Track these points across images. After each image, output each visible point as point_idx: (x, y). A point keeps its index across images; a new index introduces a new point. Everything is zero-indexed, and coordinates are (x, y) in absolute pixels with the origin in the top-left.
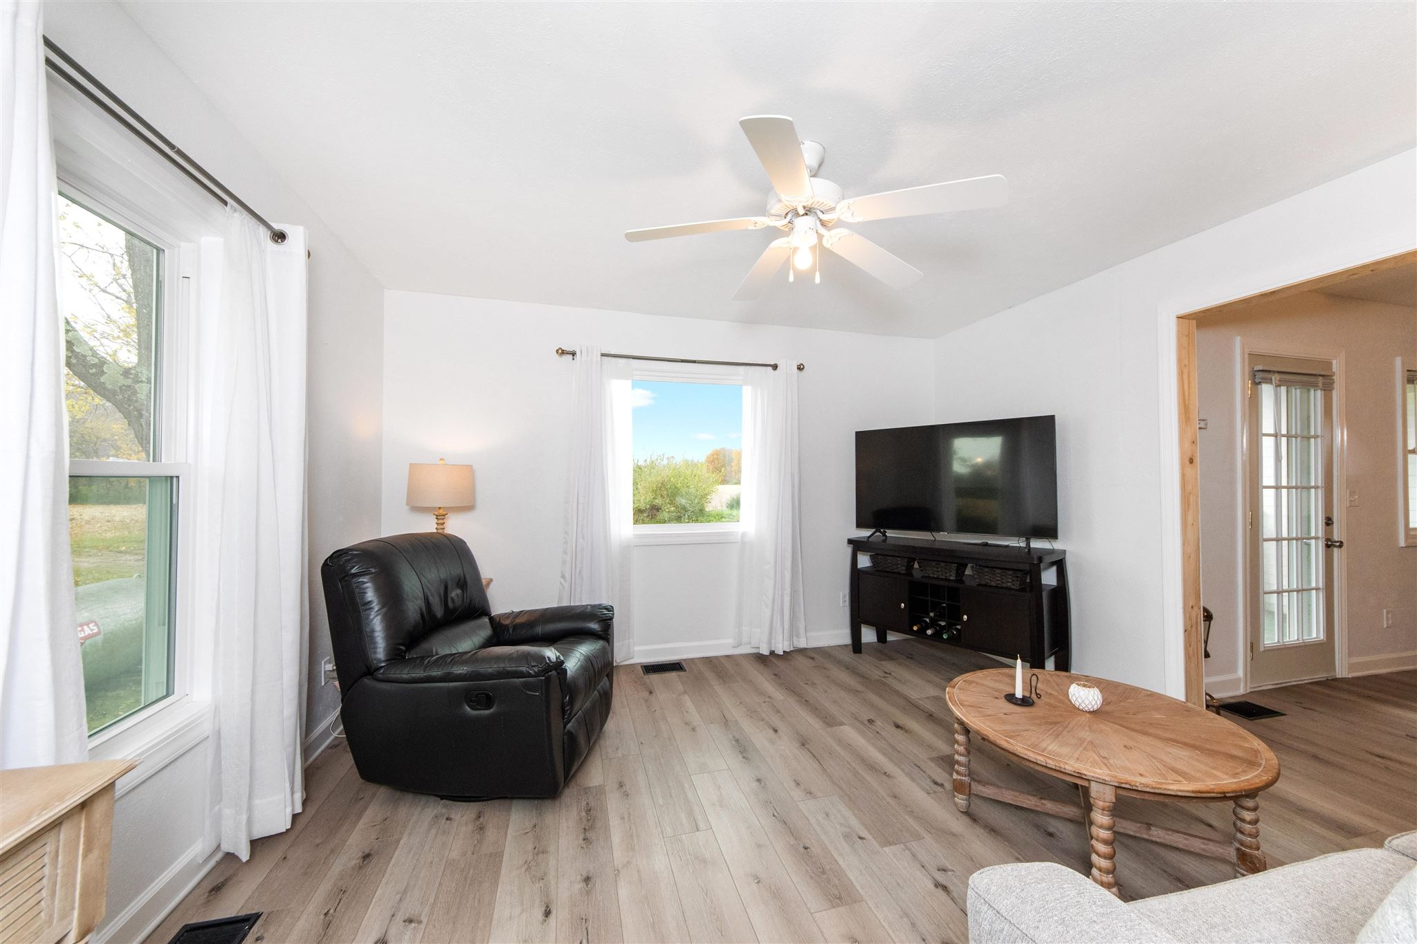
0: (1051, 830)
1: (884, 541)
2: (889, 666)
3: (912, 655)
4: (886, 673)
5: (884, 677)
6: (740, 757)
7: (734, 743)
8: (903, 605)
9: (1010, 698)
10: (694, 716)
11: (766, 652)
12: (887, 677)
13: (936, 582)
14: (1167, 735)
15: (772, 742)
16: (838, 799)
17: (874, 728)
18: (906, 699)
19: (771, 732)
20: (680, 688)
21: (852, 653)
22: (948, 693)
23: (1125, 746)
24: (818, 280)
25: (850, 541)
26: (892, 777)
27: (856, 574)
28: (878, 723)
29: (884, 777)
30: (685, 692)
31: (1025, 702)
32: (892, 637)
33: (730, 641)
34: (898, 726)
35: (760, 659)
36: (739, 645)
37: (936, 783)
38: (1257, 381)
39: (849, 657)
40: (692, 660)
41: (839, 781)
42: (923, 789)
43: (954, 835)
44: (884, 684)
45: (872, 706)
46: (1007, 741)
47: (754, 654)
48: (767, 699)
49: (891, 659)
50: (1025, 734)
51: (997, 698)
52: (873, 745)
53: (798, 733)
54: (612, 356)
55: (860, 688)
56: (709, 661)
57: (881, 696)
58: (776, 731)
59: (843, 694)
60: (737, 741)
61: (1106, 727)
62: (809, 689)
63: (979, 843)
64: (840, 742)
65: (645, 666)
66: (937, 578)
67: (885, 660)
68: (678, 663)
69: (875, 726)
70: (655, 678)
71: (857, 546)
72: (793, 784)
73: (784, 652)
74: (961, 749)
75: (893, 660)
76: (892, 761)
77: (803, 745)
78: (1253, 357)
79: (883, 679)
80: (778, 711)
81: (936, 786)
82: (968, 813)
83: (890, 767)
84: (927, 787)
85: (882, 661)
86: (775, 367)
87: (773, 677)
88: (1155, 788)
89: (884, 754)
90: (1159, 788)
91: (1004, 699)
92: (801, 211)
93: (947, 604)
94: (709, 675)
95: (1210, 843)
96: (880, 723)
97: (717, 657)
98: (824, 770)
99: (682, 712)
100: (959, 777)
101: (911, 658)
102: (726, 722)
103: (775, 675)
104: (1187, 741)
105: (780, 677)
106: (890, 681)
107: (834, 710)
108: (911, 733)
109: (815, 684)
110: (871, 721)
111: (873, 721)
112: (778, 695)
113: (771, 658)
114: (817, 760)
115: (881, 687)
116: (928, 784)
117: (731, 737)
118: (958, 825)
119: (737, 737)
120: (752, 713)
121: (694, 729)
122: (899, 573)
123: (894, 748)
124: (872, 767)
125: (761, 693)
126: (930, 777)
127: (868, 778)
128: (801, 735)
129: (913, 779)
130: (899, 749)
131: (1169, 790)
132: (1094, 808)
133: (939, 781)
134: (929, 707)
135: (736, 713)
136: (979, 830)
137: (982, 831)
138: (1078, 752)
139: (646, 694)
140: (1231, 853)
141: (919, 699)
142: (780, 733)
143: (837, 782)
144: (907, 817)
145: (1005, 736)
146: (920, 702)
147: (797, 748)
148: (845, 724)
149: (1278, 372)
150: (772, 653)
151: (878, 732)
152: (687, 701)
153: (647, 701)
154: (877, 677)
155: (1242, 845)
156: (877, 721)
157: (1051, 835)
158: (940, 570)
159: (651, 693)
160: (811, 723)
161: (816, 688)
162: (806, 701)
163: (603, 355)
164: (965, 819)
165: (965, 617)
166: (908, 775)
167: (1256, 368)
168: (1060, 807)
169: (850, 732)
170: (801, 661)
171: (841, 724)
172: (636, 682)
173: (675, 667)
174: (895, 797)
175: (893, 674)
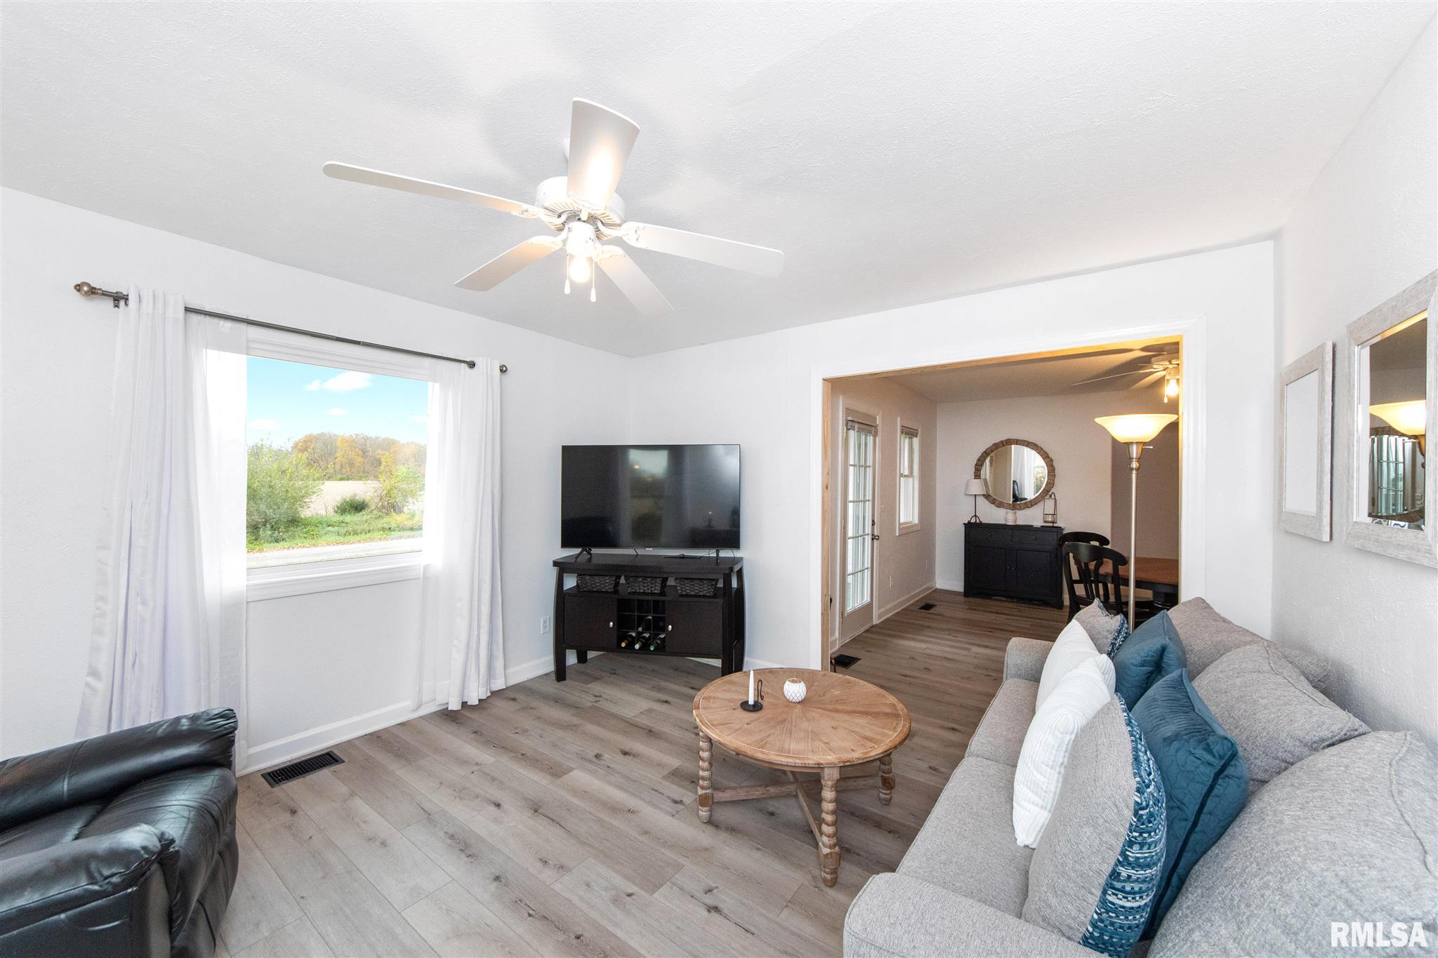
0: (771, 809)
1: (590, 560)
2: (596, 687)
3: (614, 670)
4: (596, 696)
5: (596, 701)
6: (463, 856)
7: (449, 841)
8: (611, 623)
9: (745, 705)
10: (377, 823)
11: (455, 706)
12: (599, 701)
13: (641, 598)
14: (849, 708)
15: (496, 821)
16: (593, 861)
17: (603, 762)
18: (623, 719)
19: (493, 808)
20: (343, 789)
21: (556, 682)
22: (697, 716)
23: (833, 727)
24: (593, 298)
25: (556, 564)
26: (636, 812)
27: (561, 595)
28: (606, 756)
29: (629, 815)
30: (353, 794)
31: (757, 707)
32: (591, 655)
33: (408, 703)
34: (625, 753)
35: (447, 716)
36: (419, 707)
37: (676, 802)
38: (849, 427)
39: (553, 687)
40: (349, 742)
41: (588, 839)
42: (667, 813)
43: (706, 850)
44: (599, 709)
45: (596, 739)
46: (761, 752)
47: (439, 711)
48: (476, 768)
49: (596, 679)
50: (770, 739)
51: (734, 709)
52: (610, 783)
53: (526, 799)
54: (205, 314)
55: (576, 720)
56: (377, 738)
57: (599, 725)
58: (498, 805)
59: (560, 733)
60: (452, 837)
61: (815, 714)
62: (522, 739)
63: (727, 848)
64: (575, 792)
65: (269, 774)
66: (644, 593)
67: (591, 682)
68: (328, 754)
69: (605, 760)
70: (293, 787)
71: (562, 567)
72: (539, 864)
73: (480, 700)
74: (705, 765)
75: (599, 679)
76: (632, 794)
77: (536, 811)
78: (848, 411)
79: (595, 704)
80: (493, 779)
81: (676, 805)
82: (711, 822)
83: (633, 802)
84: (672, 811)
85: (587, 684)
86: (472, 365)
87: (473, 736)
88: (863, 759)
89: (622, 789)
90: (866, 758)
91: (740, 710)
92: (584, 216)
93: (653, 617)
94: (381, 757)
95: (868, 778)
96: (607, 756)
97: (386, 730)
98: (568, 832)
99: (358, 824)
100: (704, 792)
101: (615, 674)
102: (429, 817)
103: (475, 732)
104: (860, 709)
105: (481, 734)
106: (603, 704)
107: (556, 756)
108: (638, 756)
109: (527, 730)
110: (598, 756)
111: (600, 756)
112: (487, 757)
113: (466, 713)
114: (557, 823)
115: (596, 714)
116: (668, 805)
117: (442, 834)
118: (705, 837)
119: (451, 832)
120: (460, 793)
121: (383, 844)
122: (606, 592)
123: (627, 778)
124: (615, 809)
125: (463, 762)
126: (669, 797)
127: (615, 822)
128: (530, 799)
129: (655, 806)
130: (634, 779)
131: (871, 757)
132: (824, 787)
133: (677, 798)
134: (646, 723)
135: (439, 800)
136: (724, 835)
137: (726, 835)
138: (810, 745)
139: (286, 817)
140: (879, 781)
141: (634, 716)
142: (505, 806)
143: (586, 841)
144: (662, 850)
145: (759, 748)
146: (638, 720)
147: (530, 818)
148: (573, 769)
149: (858, 422)
150: (464, 704)
151: (608, 767)
152: (361, 806)
153: (289, 827)
154: (590, 704)
155: (884, 773)
156: (605, 754)
157: (772, 814)
158: (646, 585)
159: (293, 812)
160: (535, 781)
161: (530, 735)
162: (523, 755)
163: (187, 310)
164: (710, 829)
165: (670, 627)
166: (650, 803)
167: (850, 418)
168: (779, 788)
169: (581, 777)
170: (501, 706)
171: (571, 770)
172: (260, 803)
173: (326, 759)
174: (646, 833)
175: (602, 695)
